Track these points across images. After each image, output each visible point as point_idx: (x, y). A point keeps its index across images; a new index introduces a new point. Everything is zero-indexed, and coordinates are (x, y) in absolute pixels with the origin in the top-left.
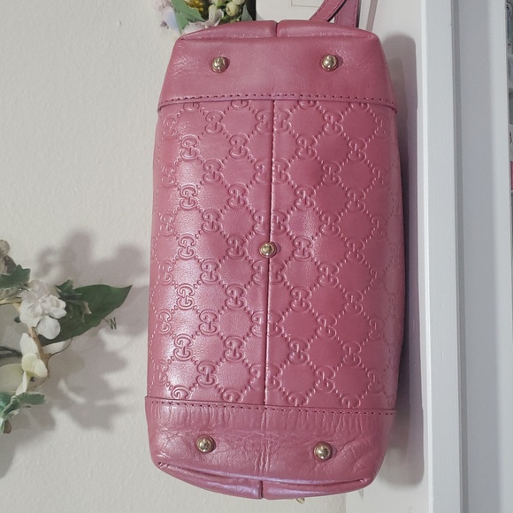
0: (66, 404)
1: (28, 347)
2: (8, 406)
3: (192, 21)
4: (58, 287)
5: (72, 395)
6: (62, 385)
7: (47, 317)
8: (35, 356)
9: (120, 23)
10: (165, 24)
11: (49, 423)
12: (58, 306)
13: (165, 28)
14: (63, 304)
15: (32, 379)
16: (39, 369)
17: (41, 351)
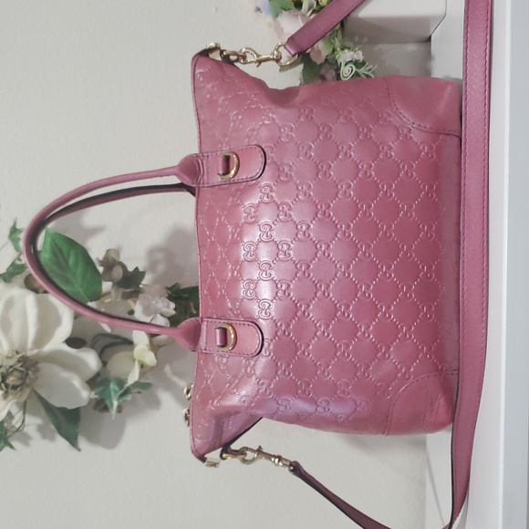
0: (170, 386)
1: (140, 338)
2: (122, 391)
3: (285, 10)
4: (168, 289)
5: (175, 379)
6: (167, 369)
7: (159, 315)
8: (146, 348)
9: (216, 9)
10: (258, 9)
11: (155, 403)
12: (168, 307)
13: (259, 13)
14: (173, 305)
15: (142, 366)
16: (150, 359)
17: (151, 342)
